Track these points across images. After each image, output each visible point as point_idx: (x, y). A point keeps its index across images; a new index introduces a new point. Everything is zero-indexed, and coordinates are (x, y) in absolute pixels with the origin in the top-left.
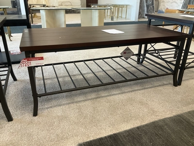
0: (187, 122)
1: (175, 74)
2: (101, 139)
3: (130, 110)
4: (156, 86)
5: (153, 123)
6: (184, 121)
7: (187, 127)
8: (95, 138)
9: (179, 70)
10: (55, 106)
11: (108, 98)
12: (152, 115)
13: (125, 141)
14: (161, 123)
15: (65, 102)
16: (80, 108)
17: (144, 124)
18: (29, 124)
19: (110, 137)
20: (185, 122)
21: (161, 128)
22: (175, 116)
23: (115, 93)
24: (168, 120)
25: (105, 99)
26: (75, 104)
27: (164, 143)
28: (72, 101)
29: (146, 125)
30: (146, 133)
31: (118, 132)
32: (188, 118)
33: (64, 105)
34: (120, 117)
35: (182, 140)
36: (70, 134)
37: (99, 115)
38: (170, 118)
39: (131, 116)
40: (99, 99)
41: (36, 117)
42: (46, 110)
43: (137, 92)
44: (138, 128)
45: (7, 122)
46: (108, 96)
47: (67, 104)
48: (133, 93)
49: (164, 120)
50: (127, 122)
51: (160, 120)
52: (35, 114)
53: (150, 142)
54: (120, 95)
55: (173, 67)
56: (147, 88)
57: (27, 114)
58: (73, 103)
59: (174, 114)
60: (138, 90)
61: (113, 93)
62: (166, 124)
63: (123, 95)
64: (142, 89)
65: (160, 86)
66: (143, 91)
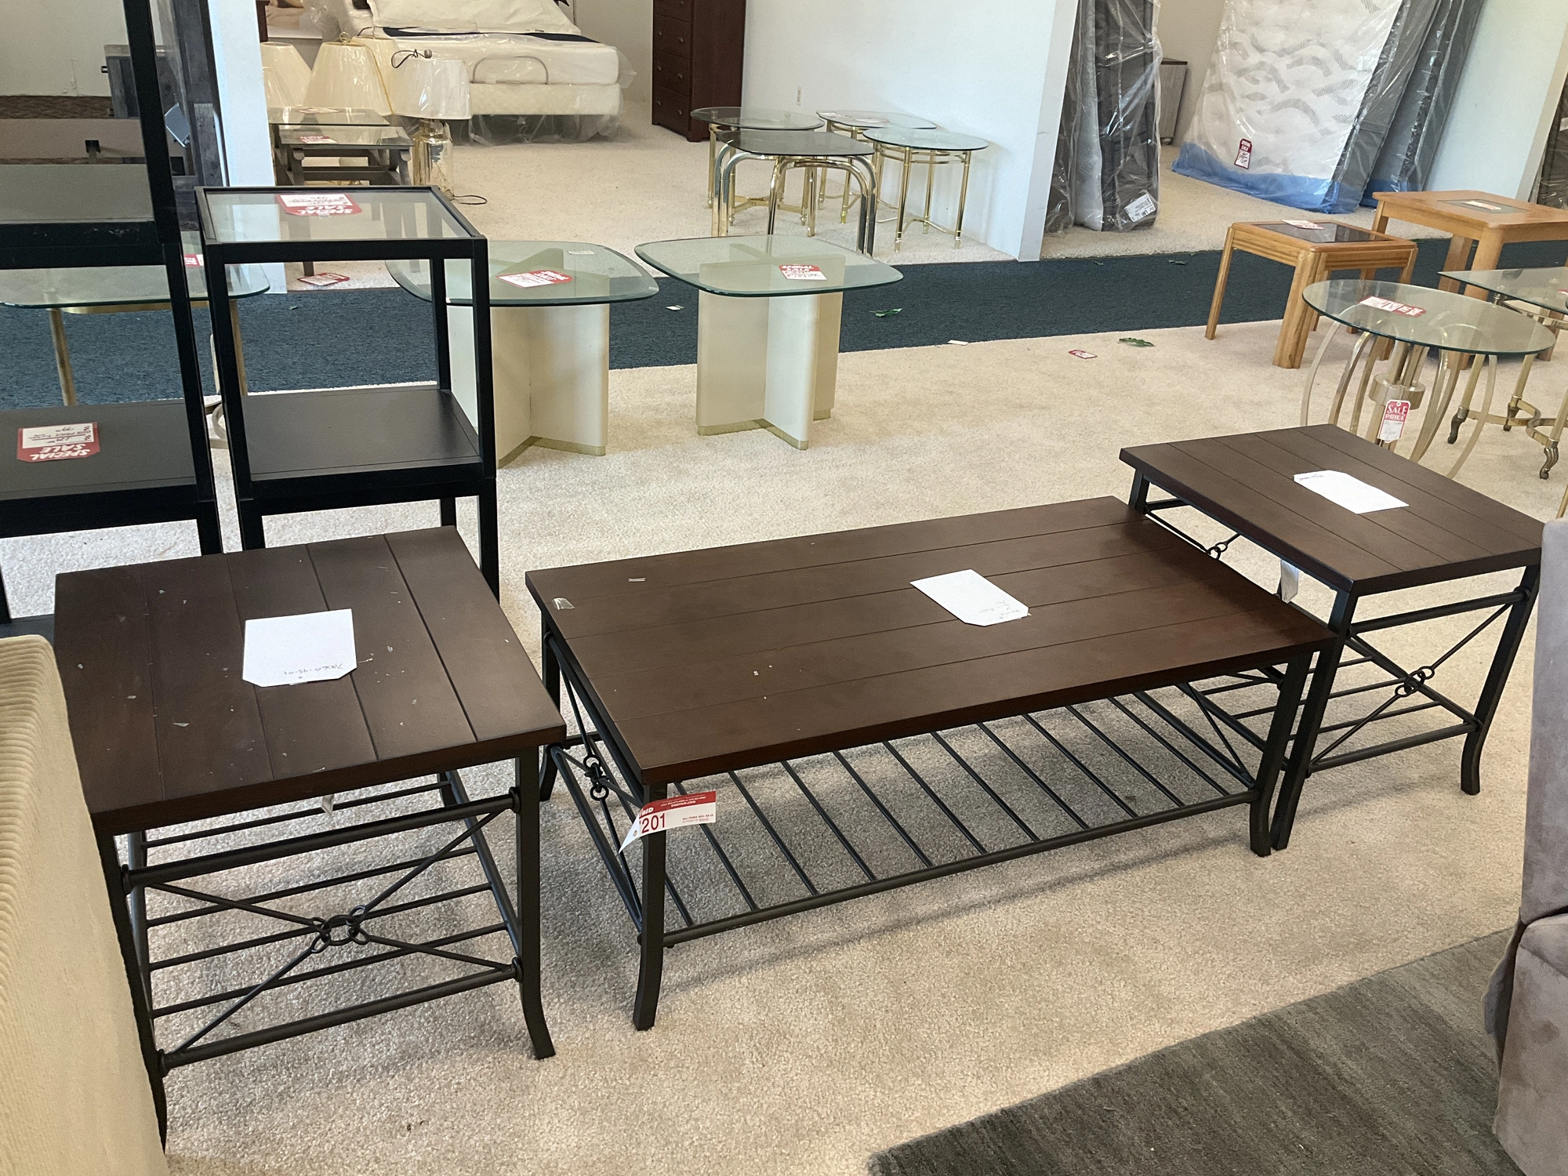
0: (1297, 1053)
1: (1260, 798)
2: (955, 1133)
3: (1055, 993)
4: (1166, 855)
5: (1159, 1058)
6: (1283, 1047)
7: (1296, 1075)
8: (930, 1131)
9: (1282, 774)
10: (715, 976)
11: (948, 924)
12: (1149, 1018)
13: (1052, 1138)
14: (1189, 1060)
15: (755, 953)
16: (828, 986)
17: (1118, 1062)
18: (634, 1068)
19: (990, 1123)
20: (1288, 1053)
21: (1189, 1080)
22: (1248, 1025)
23: (975, 895)
24: (1220, 1043)
25: (931, 929)
26: (800, 962)
27: (1200, 1147)
28: (784, 946)
29: (1130, 1069)
30: (1130, 1107)
31: (1016, 1101)
32: (1302, 1031)
33: (752, 965)
34: (1014, 1028)
35: (1270, 1130)
36: (823, 1111)
37: (923, 1021)
38: (1229, 1032)
39: (1061, 1026)
40: (905, 935)
41: (653, 1031)
42: (682, 996)
43: (1078, 889)
44: (1098, 1081)
45: (534, 1063)
46: (946, 914)
47: (764, 962)
48: (1061, 897)
49: (1201, 1045)
50: (1048, 1053)
51: (1185, 1046)
52: (644, 1018)
53: (1148, 1144)
54: (1000, 910)
55: (1252, 759)
56: (1126, 867)
57: (604, 1020)
58: (790, 955)
59: (1246, 1012)
60: (1081, 878)
61: (965, 898)
62: (1212, 1065)
63: (1017, 908)
64: (1101, 873)
65: (1186, 850)
66: (1105, 884)
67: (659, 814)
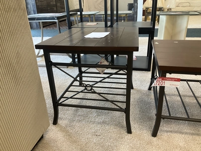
10: (176, 132)
15: (188, 131)
18: (148, 144)
28: (197, 132)
33: (186, 133)
41: (155, 138)
42: (166, 133)
45: (126, 134)
47: (190, 134)
52: (154, 134)
57: (145, 131)
58: (198, 135)
67: (163, 81)
